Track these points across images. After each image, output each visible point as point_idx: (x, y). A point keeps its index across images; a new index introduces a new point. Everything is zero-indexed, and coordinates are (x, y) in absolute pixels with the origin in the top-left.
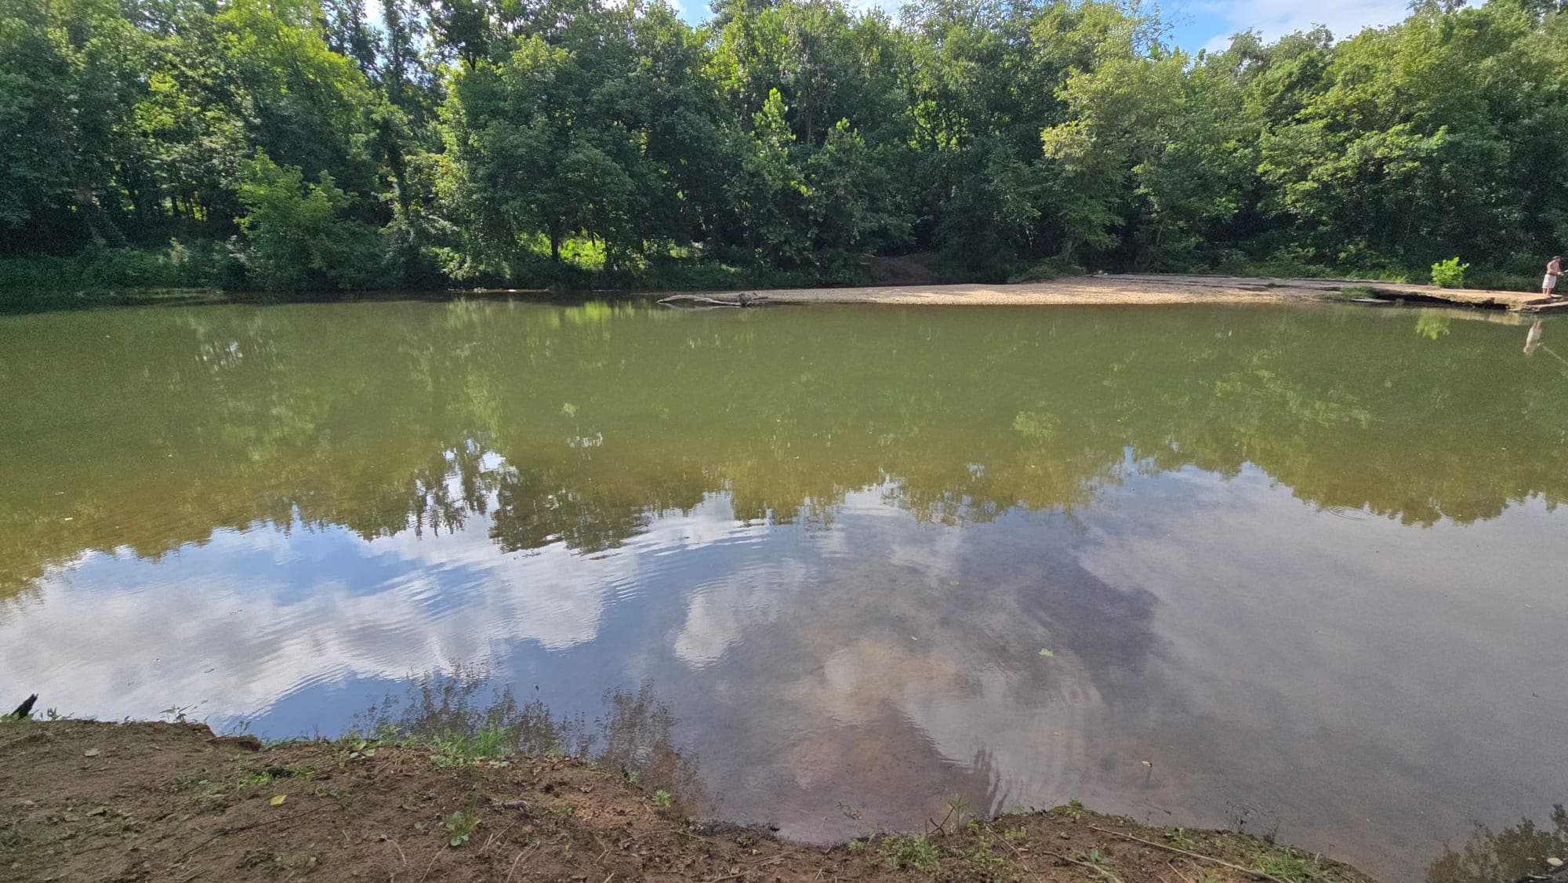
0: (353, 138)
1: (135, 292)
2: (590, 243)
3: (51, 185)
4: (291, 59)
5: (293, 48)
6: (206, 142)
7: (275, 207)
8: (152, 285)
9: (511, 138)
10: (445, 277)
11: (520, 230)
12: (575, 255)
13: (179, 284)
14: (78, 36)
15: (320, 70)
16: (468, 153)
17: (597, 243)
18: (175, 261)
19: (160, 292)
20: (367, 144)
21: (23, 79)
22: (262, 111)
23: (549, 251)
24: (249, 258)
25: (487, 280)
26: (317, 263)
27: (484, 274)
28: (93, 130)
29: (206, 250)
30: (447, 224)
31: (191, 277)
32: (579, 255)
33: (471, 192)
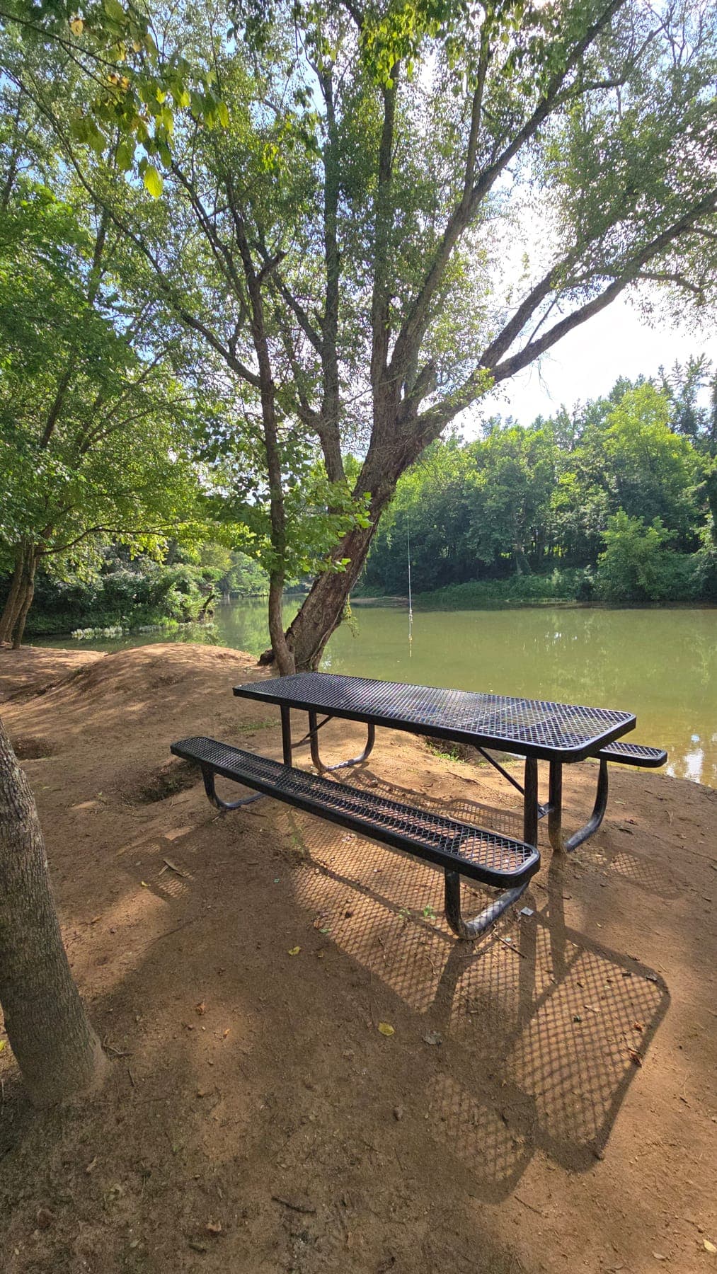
0: (685, 490)
1: (532, 600)
3: (507, 542)
4: (644, 446)
5: (648, 438)
6: (582, 509)
7: (623, 546)
8: (540, 597)
13: (553, 596)
14: (532, 459)
15: (663, 449)
18: (554, 582)
19: (545, 601)
20: (694, 494)
21: (505, 488)
22: (620, 485)
24: (595, 579)
26: (642, 581)
28: (530, 511)
29: (571, 575)
31: (561, 592)
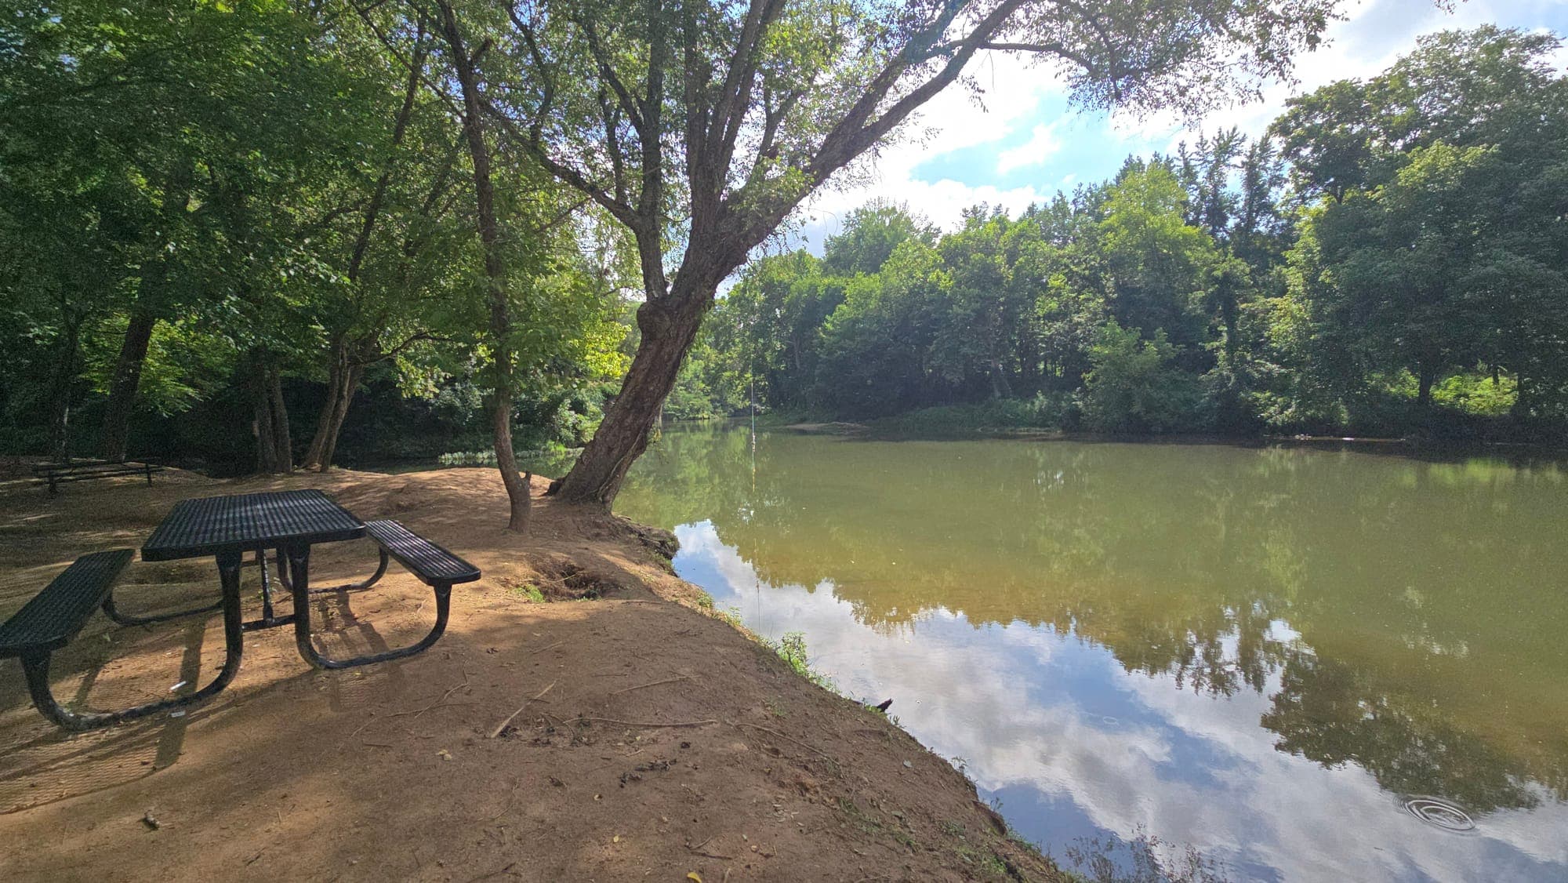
0: (1191, 296)
1: (1008, 430)
2: (1490, 380)
3: (979, 358)
4: (1151, 241)
5: (1155, 231)
6: (1076, 319)
7: (1113, 363)
8: (1017, 426)
9: (1379, 265)
10: (1262, 423)
11: (1373, 367)
12: (1459, 396)
13: (1034, 425)
14: (1012, 257)
15: (1174, 244)
16: (1316, 291)
17: (1502, 379)
18: (1037, 408)
19: (1022, 431)
20: (1202, 300)
21: (977, 291)
22: (1119, 287)
23: (1414, 392)
24: (1086, 405)
25: (1312, 426)
26: (1137, 408)
27: (1312, 420)
28: (1009, 320)
29: (1058, 399)
30: (1274, 367)
31: (1043, 420)
32: (1466, 396)
33: (1310, 332)
